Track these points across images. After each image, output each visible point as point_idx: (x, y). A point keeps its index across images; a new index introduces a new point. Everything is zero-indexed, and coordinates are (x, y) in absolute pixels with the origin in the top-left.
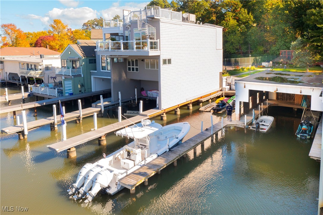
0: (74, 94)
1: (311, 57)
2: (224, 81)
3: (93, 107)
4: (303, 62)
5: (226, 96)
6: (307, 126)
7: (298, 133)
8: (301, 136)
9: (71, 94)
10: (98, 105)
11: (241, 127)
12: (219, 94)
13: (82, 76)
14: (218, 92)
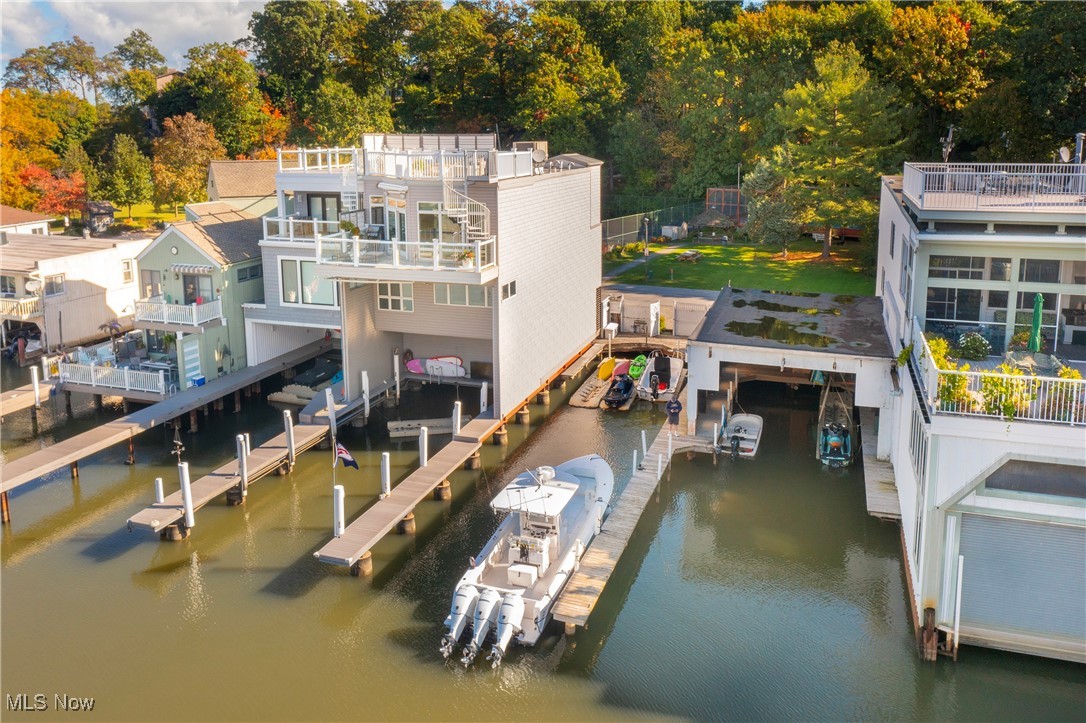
0: (206, 381)
1: (794, 216)
3: (304, 424)
4: (774, 230)
5: (618, 354)
6: (839, 437)
7: (824, 456)
8: (831, 461)
9: (201, 382)
10: (317, 414)
11: (705, 451)
12: (598, 349)
13: (224, 323)
14: (592, 344)
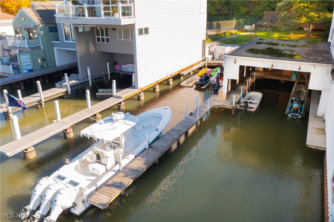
0: (34, 70)
1: (297, 19)
2: (207, 49)
3: (58, 88)
4: (288, 25)
5: (209, 67)
6: (299, 104)
7: (289, 113)
8: (292, 115)
9: (31, 71)
10: (63, 84)
11: (228, 107)
12: (201, 65)
13: (42, 48)
14: (200, 62)
